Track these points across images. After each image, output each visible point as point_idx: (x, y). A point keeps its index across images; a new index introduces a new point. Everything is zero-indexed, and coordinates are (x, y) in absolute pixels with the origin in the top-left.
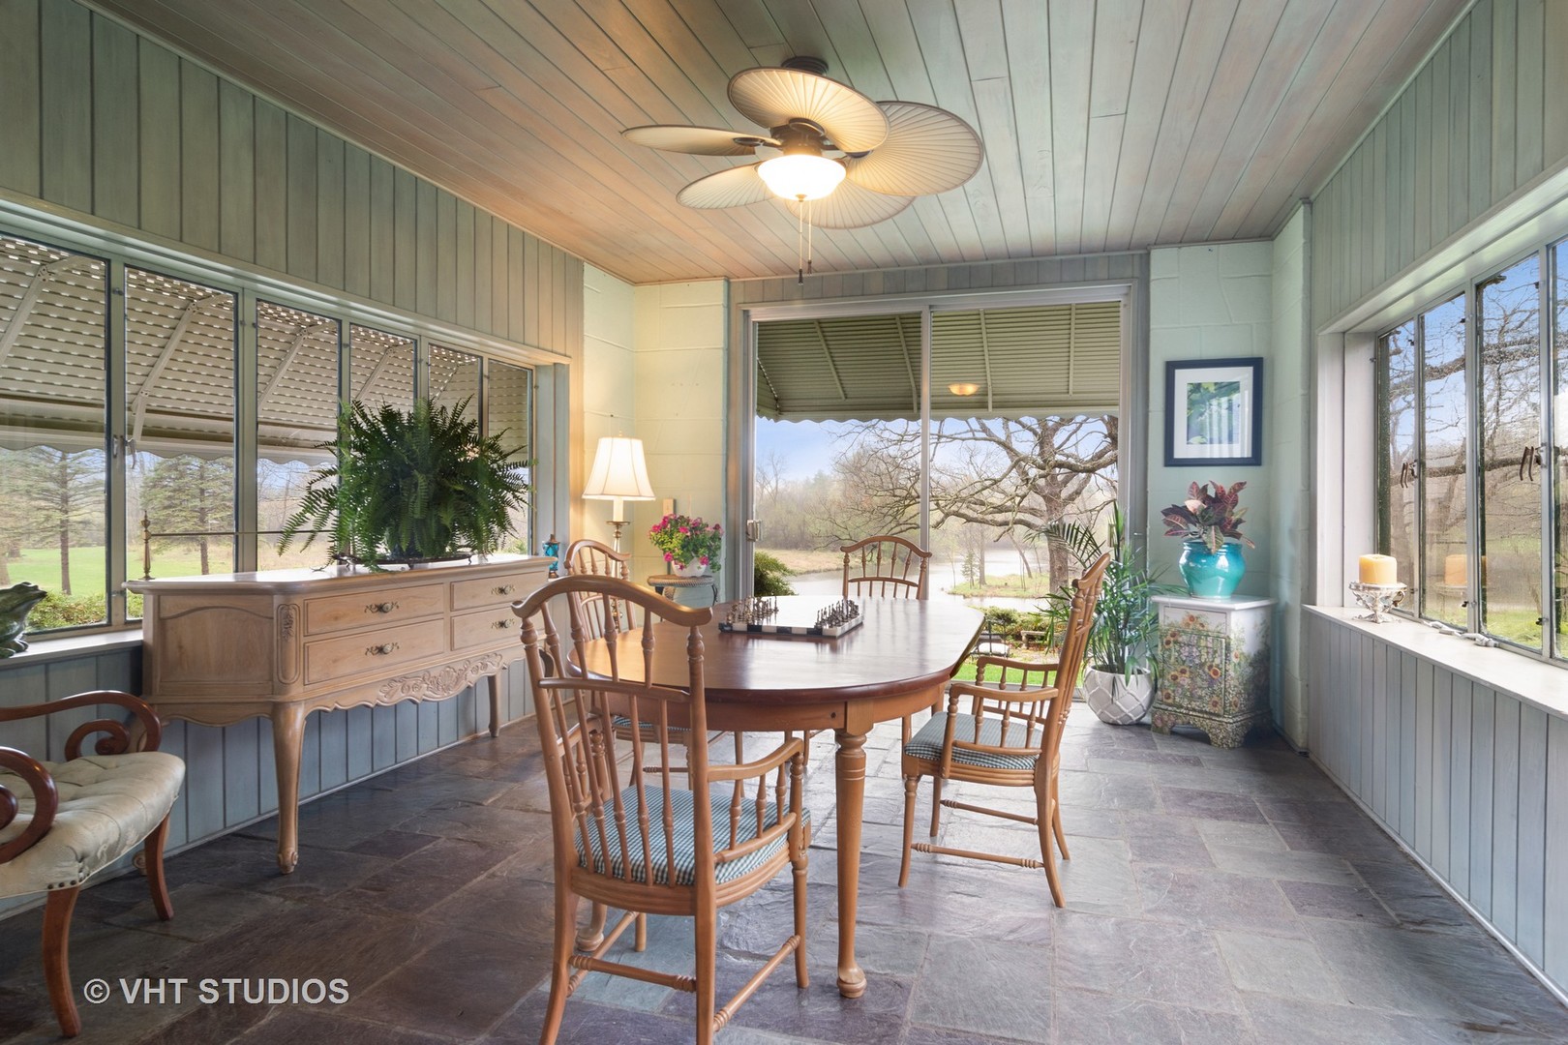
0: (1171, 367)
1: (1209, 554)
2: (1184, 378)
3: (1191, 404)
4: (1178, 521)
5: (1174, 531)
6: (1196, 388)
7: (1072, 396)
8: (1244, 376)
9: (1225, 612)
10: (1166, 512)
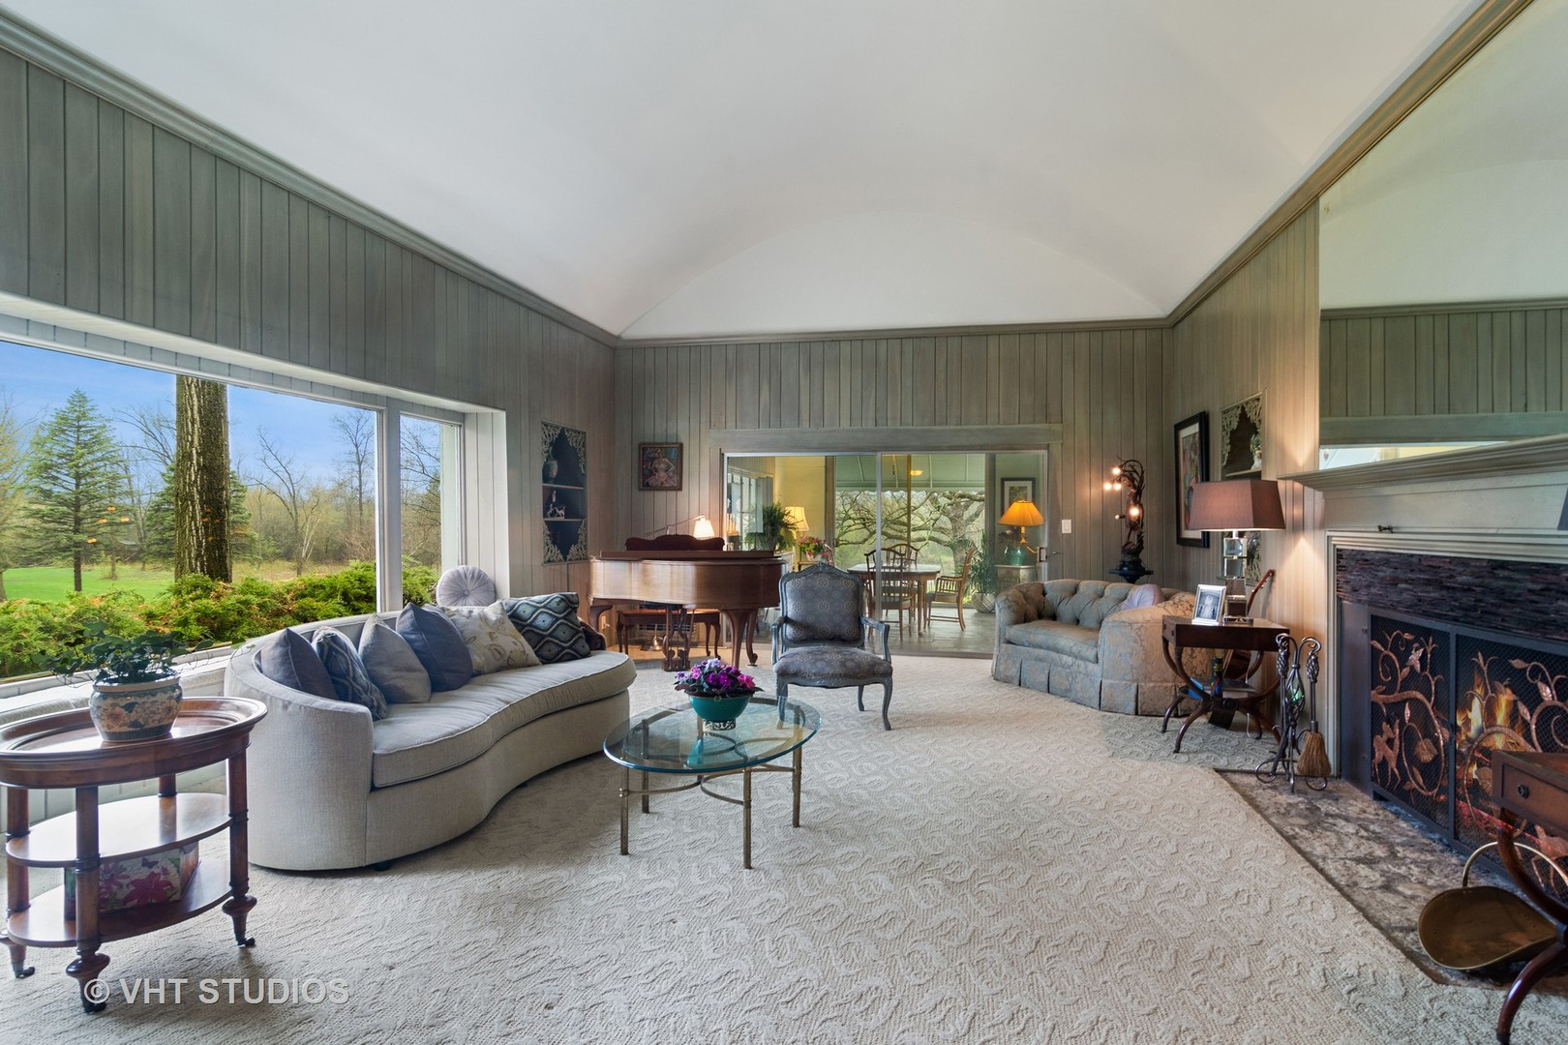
0: (1003, 480)
1: (1013, 549)
2: (1008, 484)
3: (1010, 494)
4: (1003, 538)
5: (1002, 541)
6: (1012, 488)
7: (967, 482)
8: (1029, 484)
9: (1019, 569)
10: (1000, 535)
